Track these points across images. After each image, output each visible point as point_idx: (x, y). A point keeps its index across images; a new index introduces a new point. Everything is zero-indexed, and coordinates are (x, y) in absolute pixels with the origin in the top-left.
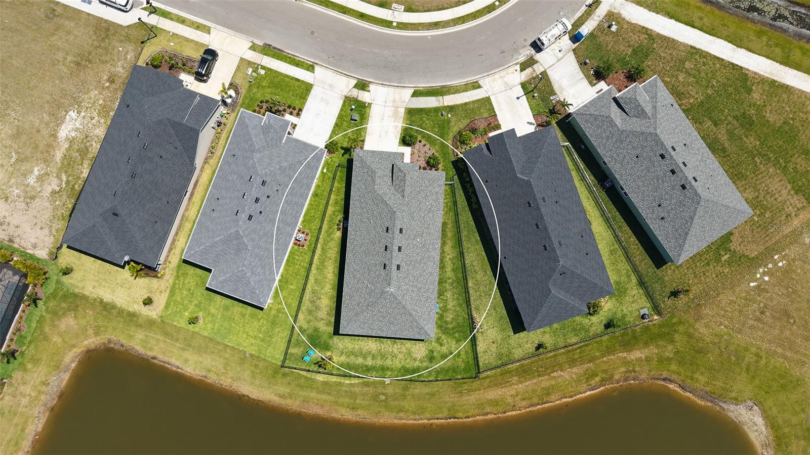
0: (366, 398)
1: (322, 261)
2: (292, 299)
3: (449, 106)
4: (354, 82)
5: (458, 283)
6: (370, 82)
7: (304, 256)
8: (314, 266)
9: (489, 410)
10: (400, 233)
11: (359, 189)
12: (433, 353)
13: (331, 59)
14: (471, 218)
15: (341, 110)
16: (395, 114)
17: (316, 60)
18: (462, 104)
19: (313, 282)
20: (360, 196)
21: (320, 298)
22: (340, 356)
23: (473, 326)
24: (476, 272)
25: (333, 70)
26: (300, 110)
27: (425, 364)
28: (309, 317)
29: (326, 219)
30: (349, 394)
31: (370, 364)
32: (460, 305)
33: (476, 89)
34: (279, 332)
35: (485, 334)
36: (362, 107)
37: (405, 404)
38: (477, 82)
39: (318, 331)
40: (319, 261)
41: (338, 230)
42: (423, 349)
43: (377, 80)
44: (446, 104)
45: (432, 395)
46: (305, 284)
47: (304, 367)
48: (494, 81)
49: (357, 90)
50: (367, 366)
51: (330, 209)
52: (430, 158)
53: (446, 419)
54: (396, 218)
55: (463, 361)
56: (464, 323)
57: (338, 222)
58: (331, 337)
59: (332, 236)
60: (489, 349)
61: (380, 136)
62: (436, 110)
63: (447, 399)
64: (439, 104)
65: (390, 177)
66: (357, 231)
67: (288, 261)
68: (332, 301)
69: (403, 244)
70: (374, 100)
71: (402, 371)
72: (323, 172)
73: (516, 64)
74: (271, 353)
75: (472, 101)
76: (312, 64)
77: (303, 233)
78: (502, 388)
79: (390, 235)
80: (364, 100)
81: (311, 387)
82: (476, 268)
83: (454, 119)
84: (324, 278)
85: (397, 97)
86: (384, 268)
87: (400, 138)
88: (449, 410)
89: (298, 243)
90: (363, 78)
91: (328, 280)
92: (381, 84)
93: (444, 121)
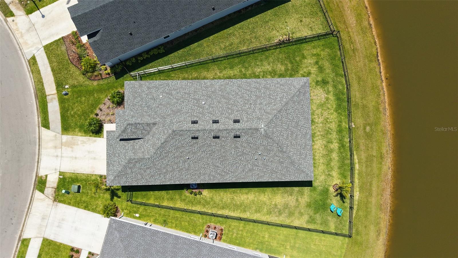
0: (370, 145)
1: (236, 207)
2: (279, 235)
3: (57, 89)
4: (38, 193)
5: (244, 62)
6: (36, 176)
7: (232, 227)
8: (243, 216)
9: (367, 23)
10: (197, 123)
11: (152, 176)
12: (318, 81)
13: (14, 221)
14: (176, 54)
15: (69, 204)
16: (69, 145)
17: (16, 237)
18: (54, 75)
19: (259, 214)
20: (160, 174)
21: (276, 205)
22: (333, 177)
23: (286, 43)
24: (231, 44)
25: (26, 218)
26: (72, 249)
27: (331, 89)
28: (296, 214)
29: (190, 208)
30: (368, 163)
31: (336, 144)
32: (267, 58)
33: (36, 61)
34: (315, 245)
35: (294, 30)
36: (64, 182)
37: (371, 105)
38: (29, 61)
39: (310, 202)
40: (237, 210)
41: (201, 194)
42: (316, 91)
43: (33, 169)
44: (55, 91)
45: (359, 78)
46: (262, 223)
47: (348, 214)
48: (26, 43)
49: (46, 189)
50: (339, 148)
51: (179, 205)
52: (113, 102)
53: (379, 64)
54: (180, 129)
55: (323, 50)
56: (284, 52)
57: (193, 195)
58: (315, 189)
59: (208, 200)
60: (308, 25)
61: (95, 159)
62: (62, 101)
63: (361, 64)
64: (55, 98)
65: (134, 142)
66: (200, 173)
67: (239, 245)
68: (277, 191)
69: (209, 118)
70: (56, 170)
71: (340, 111)
72: (139, 217)
73: (6, 21)
74: (338, 251)
75: (50, 64)
76: (20, 242)
77: (207, 231)
78: (344, 10)
79: (200, 135)
80: (57, 180)
81: (366, 204)
82: (227, 44)
83: (70, 81)
84: (254, 203)
85: (51, 144)
86: (239, 137)
87: (95, 137)
88: (371, 61)
89: (219, 236)
90: (33, 184)
91: (256, 199)
92: (38, 164)
93: (73, 92)
